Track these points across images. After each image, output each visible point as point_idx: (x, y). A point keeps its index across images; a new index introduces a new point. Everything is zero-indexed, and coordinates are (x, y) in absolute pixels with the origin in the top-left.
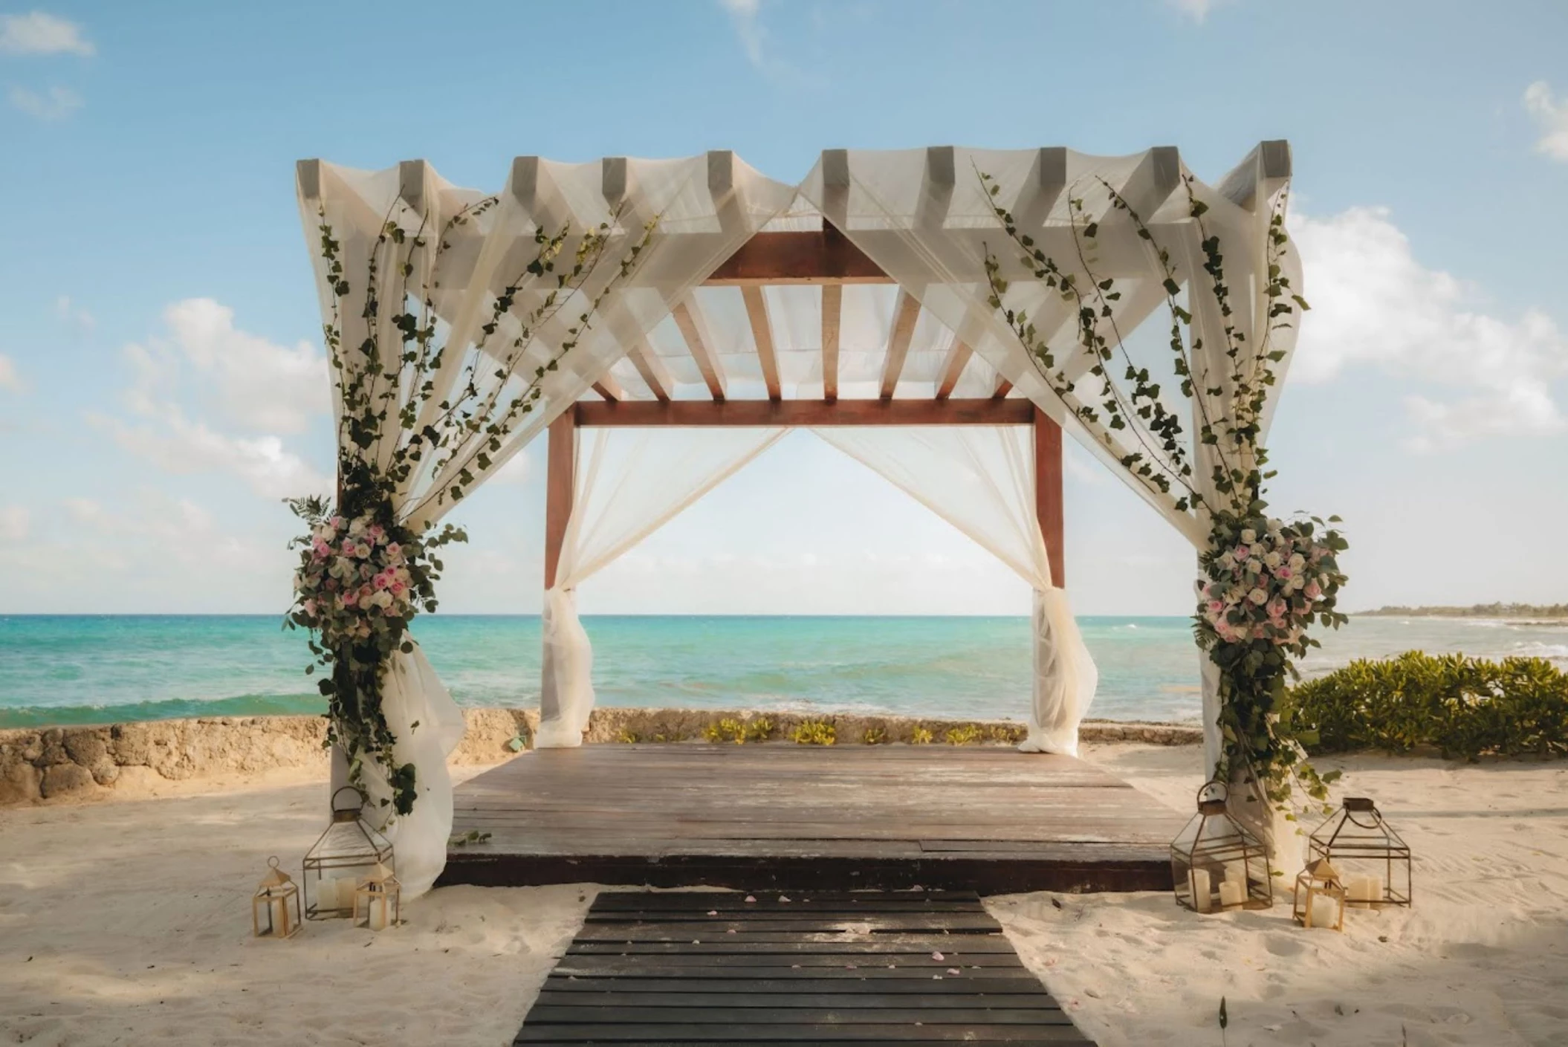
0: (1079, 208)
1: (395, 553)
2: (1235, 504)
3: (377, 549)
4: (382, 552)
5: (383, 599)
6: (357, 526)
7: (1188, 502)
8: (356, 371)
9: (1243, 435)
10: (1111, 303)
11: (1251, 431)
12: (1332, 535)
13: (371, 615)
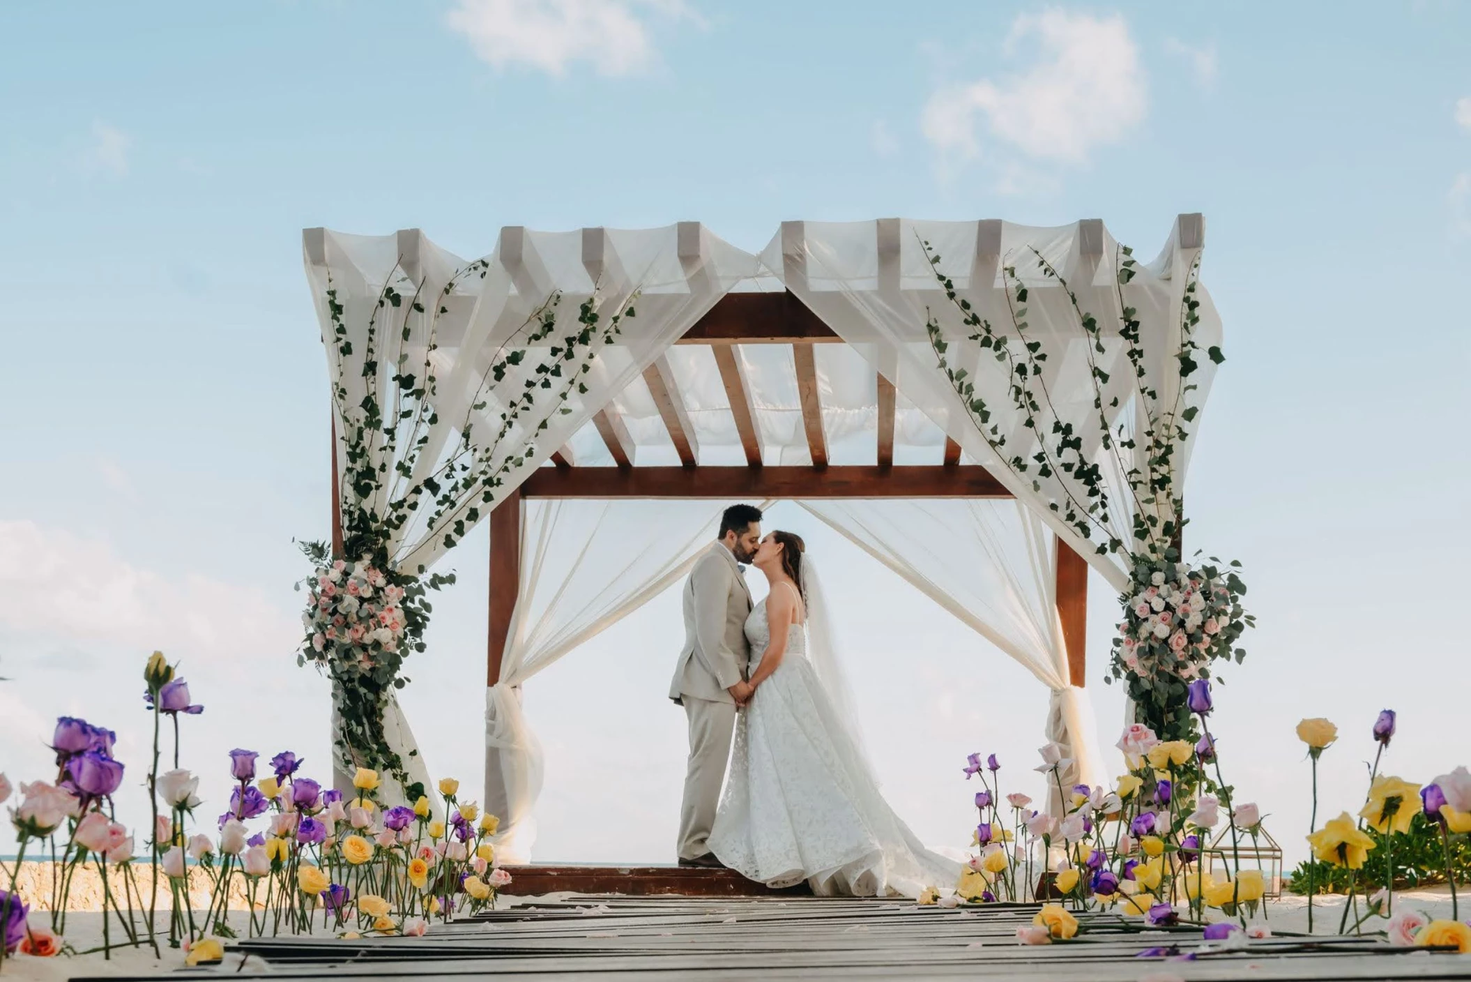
0: (1012, 275)
1: (394, 594)
2: (1153, 549)
3: (377, 590)
4: (381, 593)
5: (384, 635)
6: (359, 569)
7: (1108, 546)
8: (357, 425)
9: (1157, 486)
10: (1040, 363)
11: (1163, 482)
12: (1233, 578)
13: (373, 649)
